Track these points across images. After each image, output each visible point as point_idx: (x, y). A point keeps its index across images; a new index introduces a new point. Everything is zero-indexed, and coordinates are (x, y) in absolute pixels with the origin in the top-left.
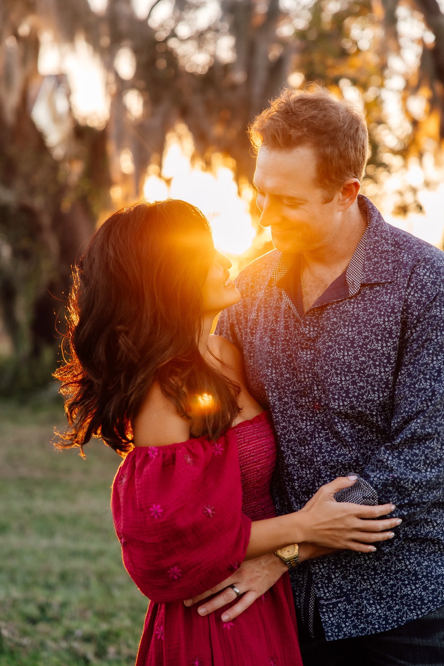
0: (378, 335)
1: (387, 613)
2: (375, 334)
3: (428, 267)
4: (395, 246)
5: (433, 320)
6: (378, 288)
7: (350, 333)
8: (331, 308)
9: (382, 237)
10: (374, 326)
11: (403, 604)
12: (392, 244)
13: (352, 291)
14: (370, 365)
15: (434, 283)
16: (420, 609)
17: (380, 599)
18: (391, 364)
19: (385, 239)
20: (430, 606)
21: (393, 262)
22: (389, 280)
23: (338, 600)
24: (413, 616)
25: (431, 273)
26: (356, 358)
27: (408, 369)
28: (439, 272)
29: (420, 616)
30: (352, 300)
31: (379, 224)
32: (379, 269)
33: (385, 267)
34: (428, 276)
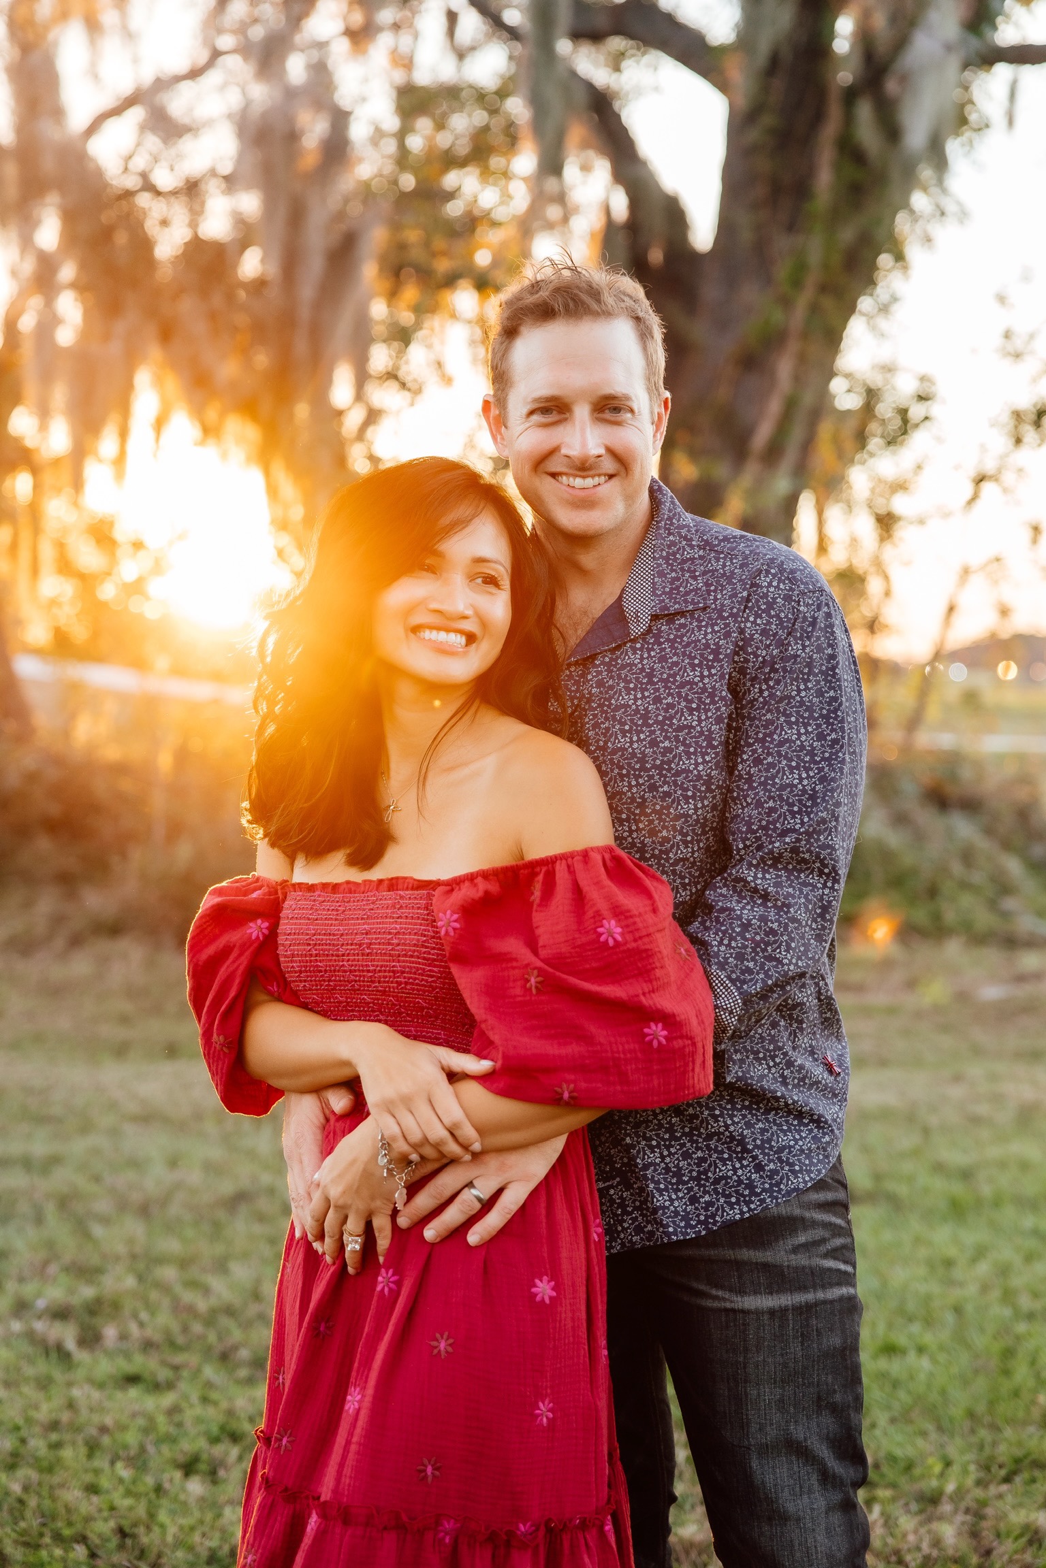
0: (692, 701)
1: (689, 1208)
2: (686, 700)
3: (773, 571)
4: (704, 549)
5: (793, 664)
6: (682, 621)
7: (639, 702)
8: (603, 663)
9: (681, 536)
10: (682, 685)
11: (717, 1193)
12: (698, 546)
13: (636, 629)
14: (680, 754)
15: (788, 598)
16: (748, 1203)
17: (677, 1183)
18: (714, 747)
19: (685, 538)
20: (765, 1199)
21: (704, 573)
22: (701, 605)
23: (608, 1184)
24: (734, 1214)
25: (780, 581)
26: (654, 743)
27: (755, 751)
28: (794, 578)
29: (747, 1215)
30: (638, 645)
31: (675, 515)
32: (681, 589)
33: (691, 585)
34: (775, 587)
